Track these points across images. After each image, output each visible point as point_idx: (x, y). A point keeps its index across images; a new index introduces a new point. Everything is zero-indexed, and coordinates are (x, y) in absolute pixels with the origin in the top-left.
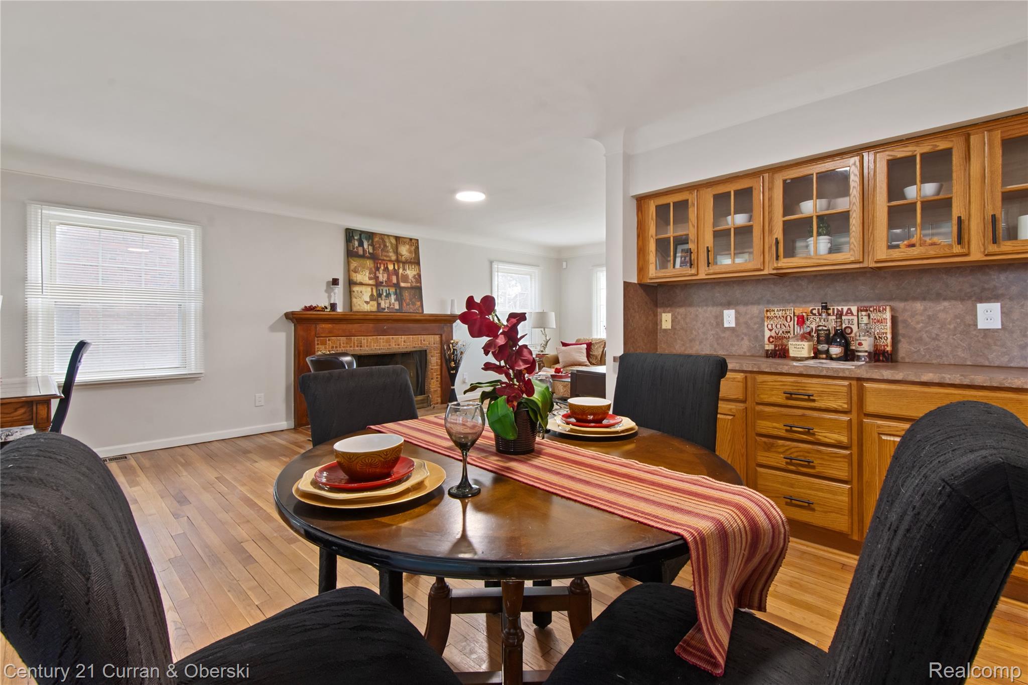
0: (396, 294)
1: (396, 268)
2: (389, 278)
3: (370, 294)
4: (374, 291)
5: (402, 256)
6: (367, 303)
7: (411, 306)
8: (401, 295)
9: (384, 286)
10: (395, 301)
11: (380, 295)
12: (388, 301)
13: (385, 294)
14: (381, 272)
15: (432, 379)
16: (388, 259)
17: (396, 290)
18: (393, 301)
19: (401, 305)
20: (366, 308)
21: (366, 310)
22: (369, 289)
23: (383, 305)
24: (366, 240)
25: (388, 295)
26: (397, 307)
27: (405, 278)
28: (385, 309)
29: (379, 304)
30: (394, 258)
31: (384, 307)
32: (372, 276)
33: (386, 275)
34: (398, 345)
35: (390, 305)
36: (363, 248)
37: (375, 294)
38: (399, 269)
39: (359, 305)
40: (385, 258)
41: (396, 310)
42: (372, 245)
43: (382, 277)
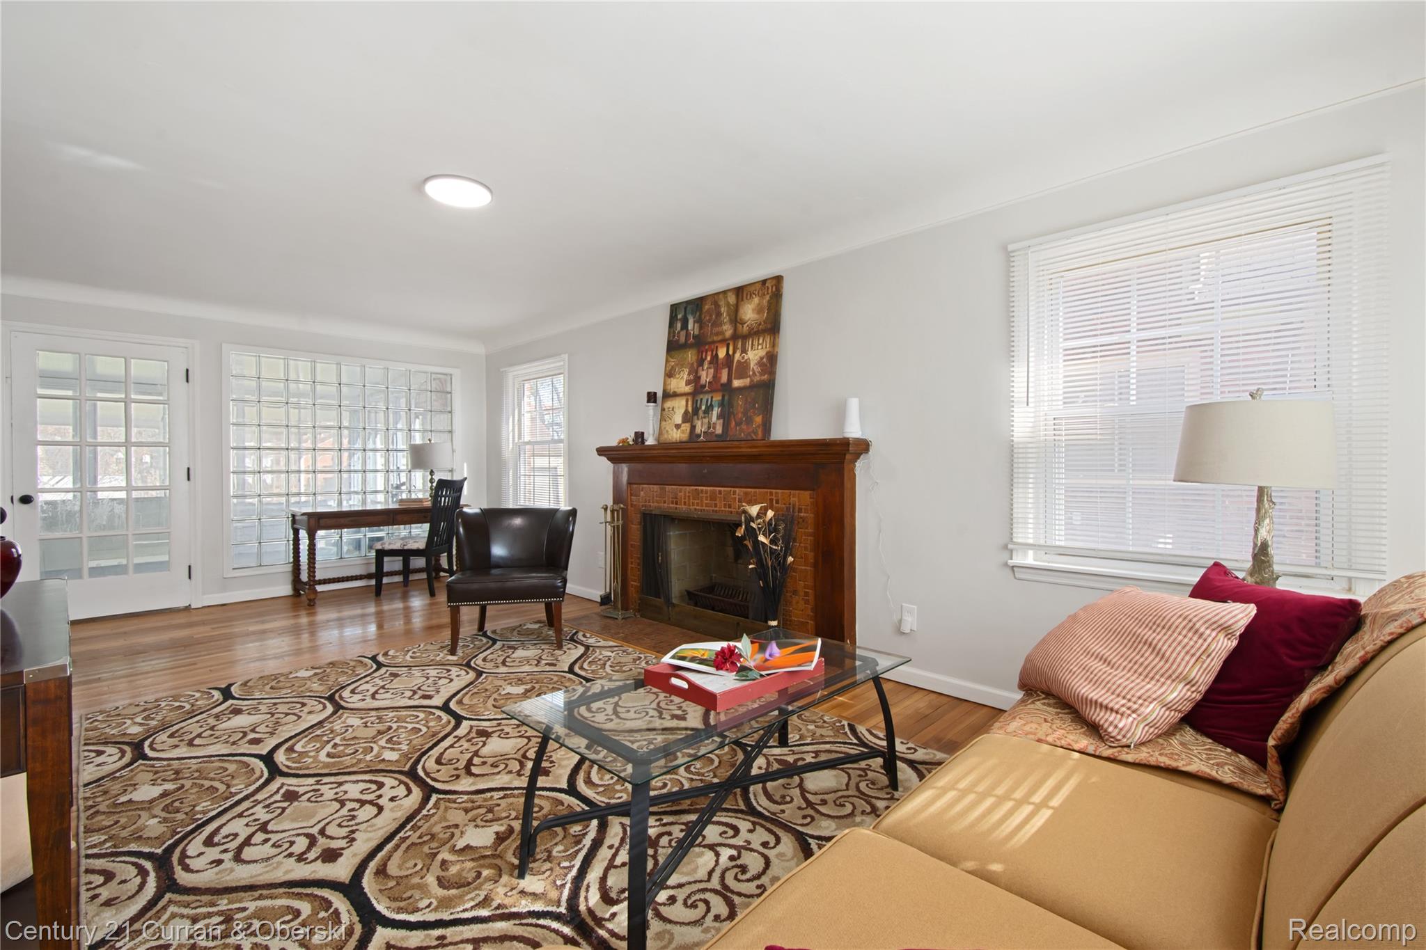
0: (721, 404)
1: (731, 352)
2: (716, 377)
3: (683, 411)
4: (690, 403)
5: (743, 323)
6: (678, 426)
7: (744, 427)
8: (731, 404)
9: (707, 392)
10: (718, 418)
11: (696, 411)
12: (706, 421)
13: (703, 408)
14: (706, 367)
15: (795, 592)
16: (720, 338)
17: (723, 396)
18: (714, 419)
19: (726, 427)
20: (675, 435)
21: (674, 440)
22: (683, 402)
23: (698, 430)
24: (692, 314)
25: (709, 408)
26: (719, 430)
27: (743, 369)
28: (700, 436)
29: (693, 427)
30: (729, 333)
31: (699, 432)
32: (691, 377)
33: (712, 371)
34: (730, 507)
35: (709, 428)
36: (687, 330)
37: (690, 409)
38: (734, 352)
39: (667, 431)
40: (715, 338)
41: (717, 436)
42: (699, 321)
43: (706, 376)
